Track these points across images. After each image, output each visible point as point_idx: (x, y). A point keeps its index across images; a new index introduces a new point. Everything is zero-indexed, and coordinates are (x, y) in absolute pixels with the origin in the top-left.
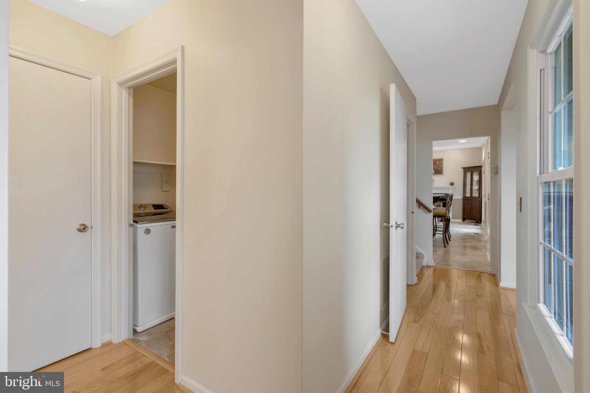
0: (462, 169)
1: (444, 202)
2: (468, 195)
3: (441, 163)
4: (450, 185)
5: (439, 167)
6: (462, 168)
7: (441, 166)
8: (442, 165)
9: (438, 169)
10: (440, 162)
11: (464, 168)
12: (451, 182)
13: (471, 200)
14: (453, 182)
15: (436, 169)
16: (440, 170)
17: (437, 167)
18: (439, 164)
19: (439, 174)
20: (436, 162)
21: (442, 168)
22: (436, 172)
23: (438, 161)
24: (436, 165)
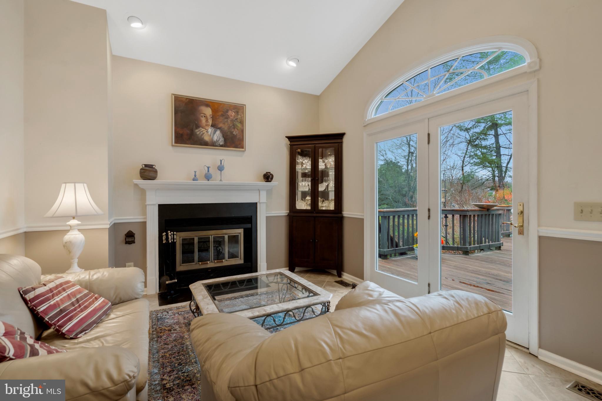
0: (287, 142)
1: (249, 226)
2: (303, 205)
3: (239, 116)
4: (262, 178)
5: (234, 126)
6: (286, 137)
7: (239, 125)
8: (242, 122)
9: (232, 133)
10: (237, 113)
11: (290, 138)
12: (266, 172)
13: (315, 217)
14: (270, 173)
15: (227, 133)
16: (238, 137)
17: (229, 127)
18: (236, 119)
19: (234, 147)
20: (227, 111)
21: (242, 131)
22: (225, 140)
23: (233, 110)
24: (227, 121)
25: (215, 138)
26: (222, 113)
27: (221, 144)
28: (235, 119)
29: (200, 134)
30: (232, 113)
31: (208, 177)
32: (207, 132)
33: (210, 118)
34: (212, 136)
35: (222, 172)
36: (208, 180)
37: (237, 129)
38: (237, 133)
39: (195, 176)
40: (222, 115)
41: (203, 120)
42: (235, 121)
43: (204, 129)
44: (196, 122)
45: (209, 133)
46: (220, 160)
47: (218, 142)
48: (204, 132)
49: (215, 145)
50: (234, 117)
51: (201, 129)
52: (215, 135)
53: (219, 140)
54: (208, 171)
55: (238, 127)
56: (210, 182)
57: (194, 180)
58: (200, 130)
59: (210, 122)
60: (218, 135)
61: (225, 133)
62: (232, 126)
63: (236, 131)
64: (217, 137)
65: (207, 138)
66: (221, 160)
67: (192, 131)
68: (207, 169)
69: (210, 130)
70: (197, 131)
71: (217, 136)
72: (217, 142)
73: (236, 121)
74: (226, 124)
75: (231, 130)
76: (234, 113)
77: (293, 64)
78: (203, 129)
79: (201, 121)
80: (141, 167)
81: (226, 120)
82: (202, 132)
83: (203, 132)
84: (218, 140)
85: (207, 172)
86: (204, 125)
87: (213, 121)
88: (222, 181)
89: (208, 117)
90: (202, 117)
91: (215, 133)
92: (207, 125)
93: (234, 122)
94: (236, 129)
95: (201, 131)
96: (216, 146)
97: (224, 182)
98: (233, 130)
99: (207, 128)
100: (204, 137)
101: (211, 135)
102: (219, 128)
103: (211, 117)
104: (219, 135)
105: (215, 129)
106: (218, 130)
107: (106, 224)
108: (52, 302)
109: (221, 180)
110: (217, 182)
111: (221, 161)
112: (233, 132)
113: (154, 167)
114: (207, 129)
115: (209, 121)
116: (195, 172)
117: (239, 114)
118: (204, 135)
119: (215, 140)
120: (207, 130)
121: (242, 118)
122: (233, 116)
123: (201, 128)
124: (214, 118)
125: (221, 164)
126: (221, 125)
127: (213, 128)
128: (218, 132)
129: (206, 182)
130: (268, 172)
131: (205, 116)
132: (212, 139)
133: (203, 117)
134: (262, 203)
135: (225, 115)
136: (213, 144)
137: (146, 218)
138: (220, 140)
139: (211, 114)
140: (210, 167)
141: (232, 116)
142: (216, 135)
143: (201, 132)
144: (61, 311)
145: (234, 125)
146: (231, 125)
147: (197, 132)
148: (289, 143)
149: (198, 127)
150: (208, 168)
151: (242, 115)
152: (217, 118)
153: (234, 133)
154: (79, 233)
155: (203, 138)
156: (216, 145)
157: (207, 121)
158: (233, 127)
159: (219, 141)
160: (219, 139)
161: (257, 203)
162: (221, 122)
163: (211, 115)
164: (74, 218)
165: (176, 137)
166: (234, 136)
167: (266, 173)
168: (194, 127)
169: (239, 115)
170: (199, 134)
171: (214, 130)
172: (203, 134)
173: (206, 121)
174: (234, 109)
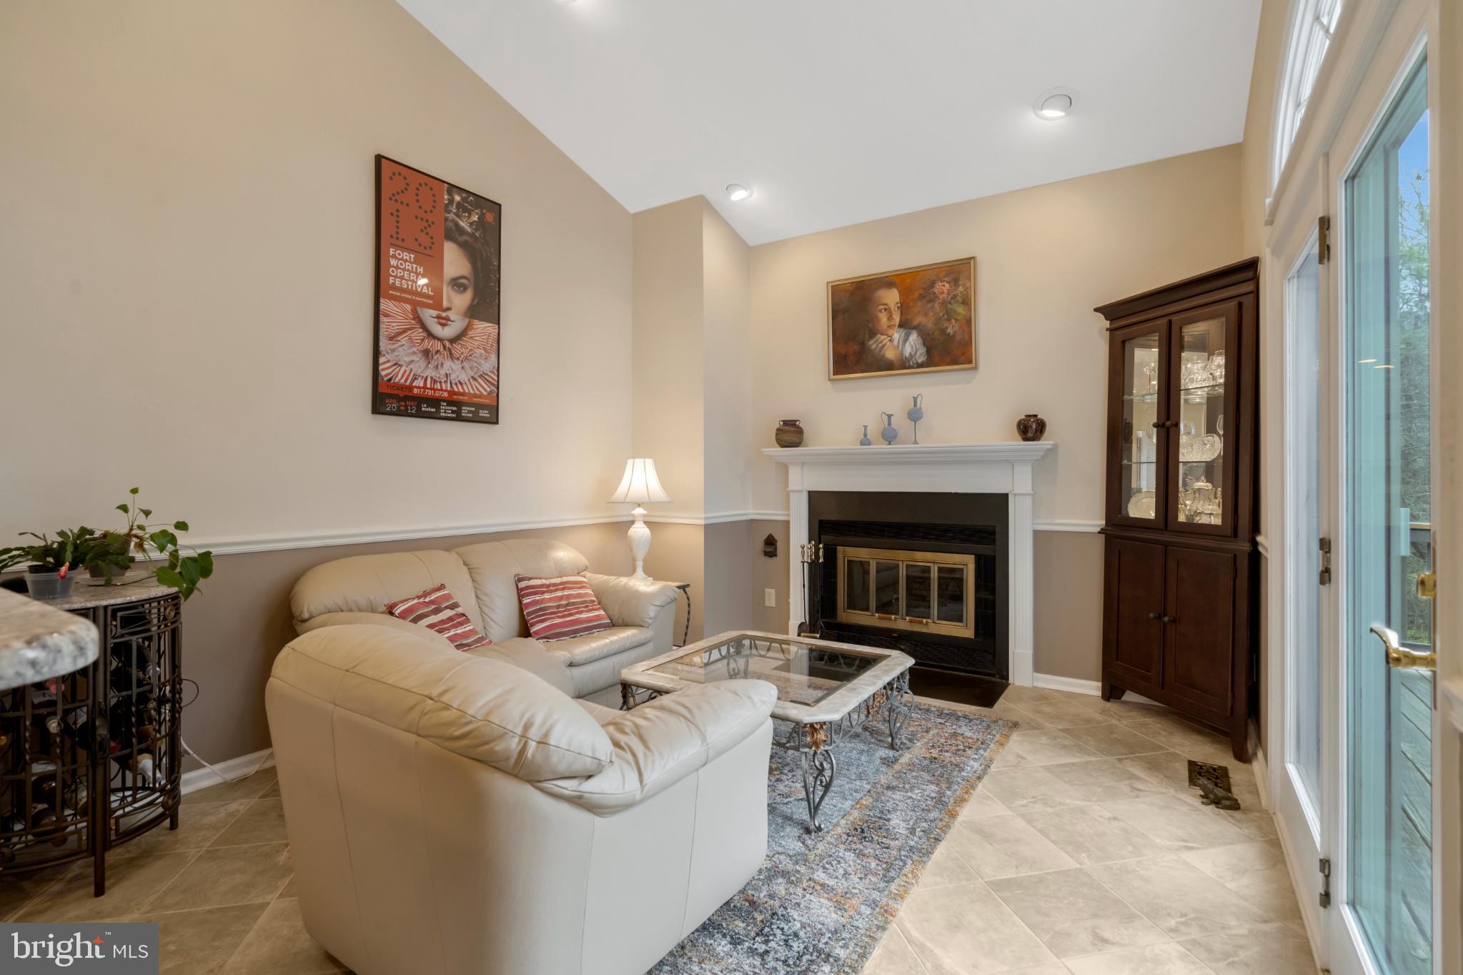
1: (985, 549)
2: (1143, 507)
3: (961, 289)
5: (949, 315)
6: (1096, 310)
7: (961, 310)
9: (943, 331)
11: (1108, 310)
12: (1026, 416)
13: (1166, 545)
14: (1036, 416)
15: (933, 334)
16: (958, 338)
17: (938, 321)
18: (955, 297)
19: (948, 364)
20: (933, 284)
21: (968, 323)
22: (929, 351)
23: (946, 279)
24: (933, 307)
25: (908, 350)
26: (921, 291)
27: (920, 361)
28: (950, 297)
29: (878, 349)
30: (944, 286)
31: (889, 436)
32: (890, 340)
33: (896, 309)
34: (900, 347)
35: (917, 423)
36: (890, 444)
37: (956, 320)
38: (956, 328)
39: (865, 435)
40: (922, 297)
41: (883, 318)
42: (951, 304)
43: (885, 337)
44: (870, 325)
45: (895, 342)
46: (914, 397)
47: (914, 359)
48: (884, 342)
49: (907, 365)
50: (948, 294)
51: (880, 338)
52: (907, 344)
53: (915, 354)
54: (889, 424)
55: (959, 314)
56: (894, 448)
57: (862, 443)
58: (877, 340)
59: (897, 318)
60: (912, 343)
61: (928, 334)
62: (943, 315)
63: (953, 326)
64: (912, 347)
65: (890, 354)
66: (916, 396)
67: (863, 344)
68: (886, 418)
69: (897, 335)
70: (871, 342)
71: (912, 345)
72: (912, 358)
73: (952, 301)
74: (931, 314)
75: (943, 325)
76: (947, 285)
77: (1054, 114)
78: (883, 337)
79: (878, 320)
80: (778, 426)
81: (929, 306)
82: (881, 342)
83: (882, 344)
84: (913, 353)
85: (886, 426)
86: (885, 327)
87: (901, 314)
88: (917, 443)
89: (892, 309)
90: (881, 311)
91: (906, 340)
92: (890, 327)
93: (949, 305)
94: (953, 321)
95: (880, 340)
96: (910, 367)
97: (924, 445)
98: (946, 324)
99: (890, 332)
100: (884, 354)
101: (898, 347)
102: (915, 328)
103: (898, 308)
104: (916, 343)
105: (908, 330)
106: (914, 331)
107: (698, 518)
108: (537, 598)
109: (915, 442)
110: (910, 447)
111: (915, 399)
112: (947, 328)
113: (797, 423)
114: (890, 335)
115: (894, 316)
116: (866, 427)
117: (960, 282)
118: (885, 348)
119: (907, 355)
120: (891, 337)
121: (968, 291)
122: (946, 291)
123: (879, 335)
124: (904, 307)
125: (915, 405)
126: (919, 319)
127: (902, 330)
128: (914, 337)
129: (884, 447)
130: (1029, 416)
131: (885, 310)
132: (902, 353)
133: (883, 311)
134: (1019, 494)
135: (928, 295)
136: (903, 364)
137: (789, 515)
138: (918, 354)
139: (898, 301)
140: (893, 415)
141: (943, 293)
142: (910, 343)
143: (878, 345)
144: (541, 610)
145: (947, 313)
146: (941, 314)
147: (872, 345)
148: (1107, 324)
149: (873, 333)
150: (889, 416)
151: (968, 285)
152: (911, 304)
153: (950, 330)
154: (645, 526)
155: (883, 356)
156: (910, 365)
157: (890, 318)
158: (946, 317)
159: (917, 356)
160: (917, 351)
161: (1006, 495)
162: (919, 312)
163: (897, 303)
164: (639, 505)
165: (836, 363)
166: (950, 338)
167: (1023, 417)
168: (867, 336)
169: (959, 285)
170: (876, 348)
171: (905, 333)
172: (884, 346)
173: (888, 319)
174: (946, 276)
